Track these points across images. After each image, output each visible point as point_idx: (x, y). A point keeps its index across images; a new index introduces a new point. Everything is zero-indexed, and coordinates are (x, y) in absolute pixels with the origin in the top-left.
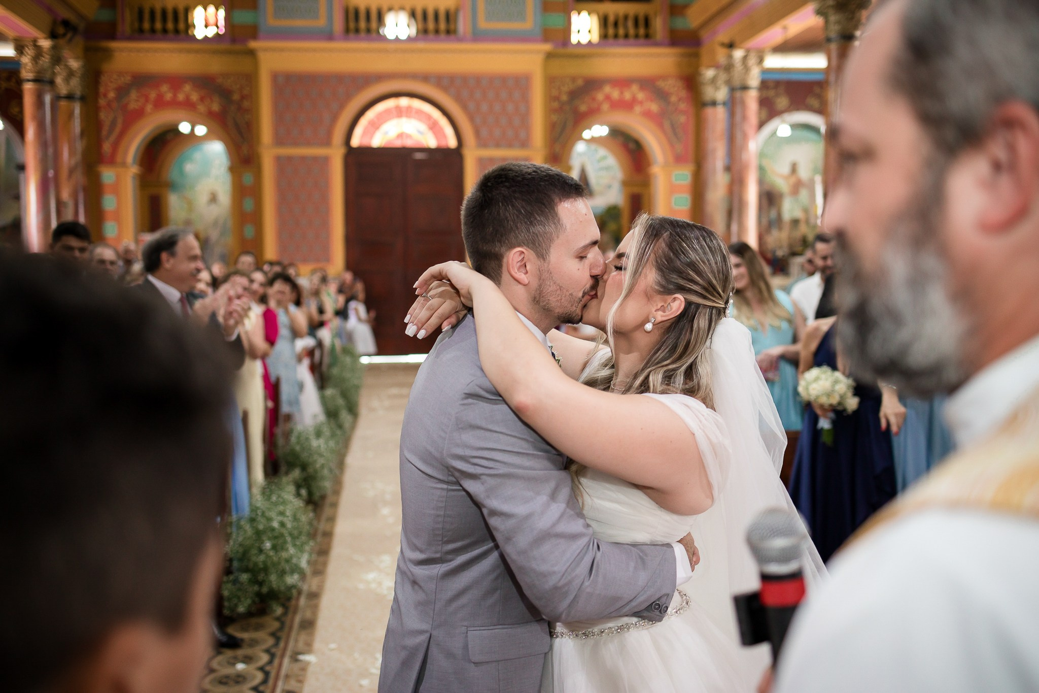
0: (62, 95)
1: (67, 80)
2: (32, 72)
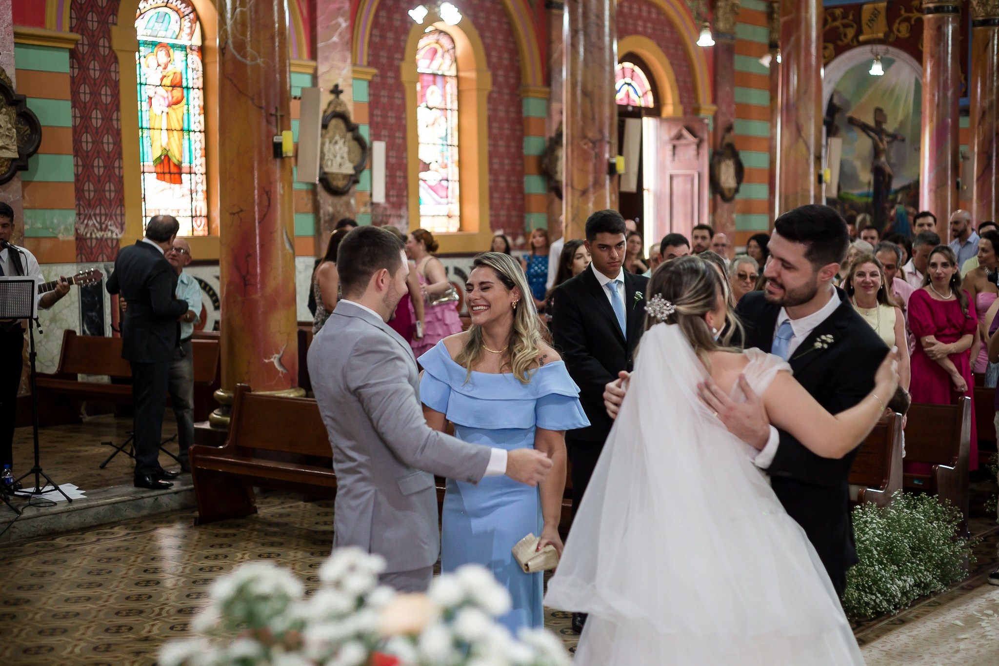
0: (978, 21)
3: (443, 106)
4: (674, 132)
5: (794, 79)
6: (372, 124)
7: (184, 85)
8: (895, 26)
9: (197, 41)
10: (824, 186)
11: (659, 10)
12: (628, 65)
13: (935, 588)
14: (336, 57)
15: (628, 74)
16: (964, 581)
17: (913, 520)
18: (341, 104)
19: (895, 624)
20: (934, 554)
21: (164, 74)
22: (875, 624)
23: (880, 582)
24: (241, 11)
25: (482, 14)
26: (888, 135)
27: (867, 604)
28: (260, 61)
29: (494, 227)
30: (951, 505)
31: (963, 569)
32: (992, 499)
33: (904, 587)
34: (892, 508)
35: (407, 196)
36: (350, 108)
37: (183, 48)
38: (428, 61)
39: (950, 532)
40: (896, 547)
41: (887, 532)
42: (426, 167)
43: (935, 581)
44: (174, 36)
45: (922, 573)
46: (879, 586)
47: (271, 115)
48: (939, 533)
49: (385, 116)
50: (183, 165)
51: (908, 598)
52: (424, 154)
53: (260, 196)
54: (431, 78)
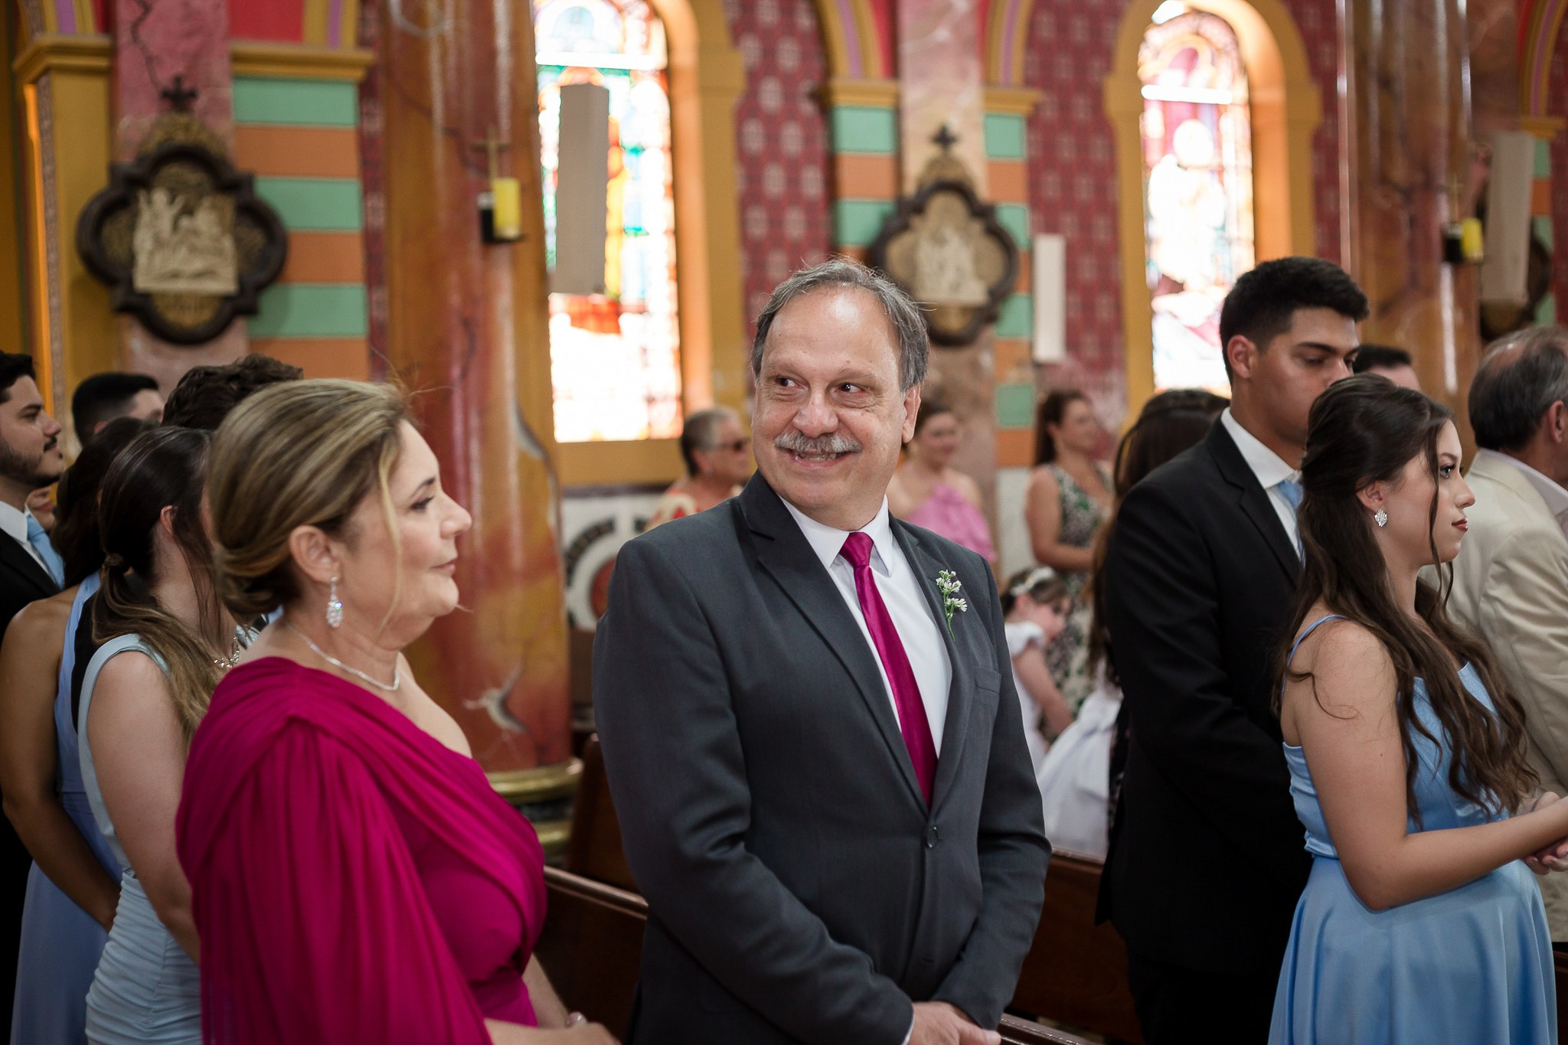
3: (1212, 163)
6: (1035, 200)
9: (657, 58)
14: (944, 70)
18: (956, 163)
35: (1123, 346)
36: (977, 171)
38: (1179, 75)
42: (1173, 286)
49: (1068, 187)
54: (1185, 111)
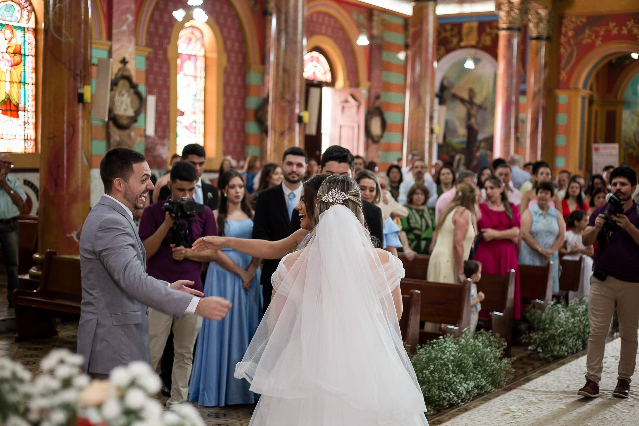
0: (533, 37)
1: (537, 25)
2: (505, 23)
3: (194, 74)
4: (343, 98)
5: (418, 68)
6: (147, 84)
7: (23, 52)
8: (483, 38)
9: (32, 25)
10: (434, 136)
11: (336, 20)
12: (315, 54)
13: (487, 388)
14: (125, 39)
15: (315, 59)
16: (506, 385)
17: (475, 346)
18: (127, 70)
19: (461, 411)
20: (488, 368)
21: (9, 45)
22: (449, 411)
23: (453, 385)
24: (60, 7)
25: (222, 17)
26: (476, 105)
27: (444, 398)
28: (71, 40)
29: (225, 153)
30: (500, 337)
31: (505, 377)
32: (526, 334)
33: (468, 388)
34: (463, 338)
35: (169, 132)
36: (133, 73)
37: (23, 29)
38: (185, 45)
39: (498, 354)
40: (463, 363)
41: (458, 354)
42: (182, 114)
43: (488, 385)
44: (17, 21)
45: (480, 380)
46: (452, 387)
47: (77, 75)
48: (491, 355)
49: (156, 80)
50: (20, 105)
51: (470, 395)
52: (181, 105)
53: (68, 127)
54: (187, 57)
